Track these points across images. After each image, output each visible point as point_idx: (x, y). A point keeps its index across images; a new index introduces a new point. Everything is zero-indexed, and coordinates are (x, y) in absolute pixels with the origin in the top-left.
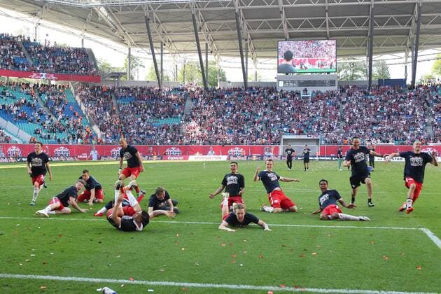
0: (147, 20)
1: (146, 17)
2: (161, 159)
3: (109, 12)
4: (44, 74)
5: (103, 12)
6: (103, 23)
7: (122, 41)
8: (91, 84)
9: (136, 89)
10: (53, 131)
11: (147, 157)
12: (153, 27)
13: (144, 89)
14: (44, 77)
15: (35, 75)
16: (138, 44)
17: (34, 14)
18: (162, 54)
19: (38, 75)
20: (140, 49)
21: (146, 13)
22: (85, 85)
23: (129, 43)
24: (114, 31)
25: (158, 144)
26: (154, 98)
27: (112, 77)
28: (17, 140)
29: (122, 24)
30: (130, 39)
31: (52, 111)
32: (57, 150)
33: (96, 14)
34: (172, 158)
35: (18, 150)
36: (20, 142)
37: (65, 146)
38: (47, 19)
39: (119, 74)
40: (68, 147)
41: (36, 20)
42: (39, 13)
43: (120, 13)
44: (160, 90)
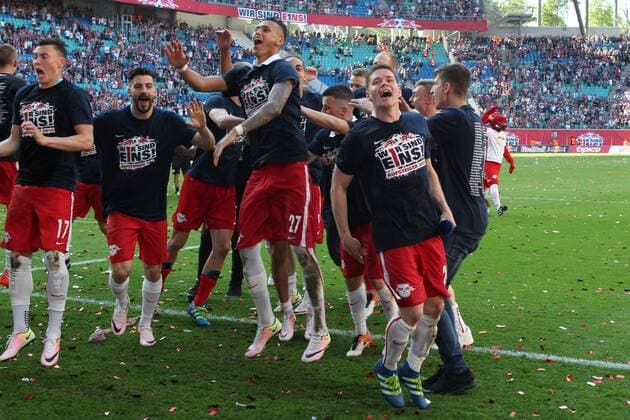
2: (567, 151)
4: (400, 21)
8: (475, 34)
9: (544, 40)
11: (544, 147)
13: (557, 41)
14: (400, 24)
15: (386, 22)
19: (392, 23)
22: (467, 36)
25: (568, 127)
27: (510, 22)
34: (583, 150)
39: (519, 17)
44: (583, 41)
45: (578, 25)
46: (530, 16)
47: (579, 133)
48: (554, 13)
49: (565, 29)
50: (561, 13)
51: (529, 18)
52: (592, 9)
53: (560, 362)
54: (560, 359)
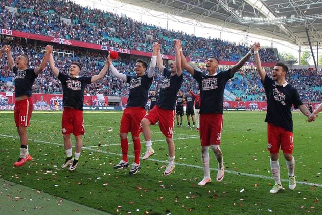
0: (307, 30)
1: (306, 28)
3: (285, 26)
5: (282, 27)
6: (283, 32)
7: (295, 43)
9: (300, 70)
10: (249, 94)
12: (311, 33)
13: (306, 70)
14: (248, 64)
16: (304, 44)
17: (245, 31)
18: (318, 49)
20: (306, 47)
21: (306, 26)
23: (299, 43)
24: (290, 37)
26: (312, 75)
27: (289, 63)
28: (229, 99)
29: (294, 33)
30: (299, 41)
31: (251, 83)
32: (250, 105)
33: (278, 28)
35: (228, 104)
36: (230, 100)
37: (255, 103)
38: (252, 33)
39: (292, 61)
40: (257, 103)
41: (246, 33)
42: (248, 30)
43: (291, 26)
44: (316, 70)
45: (314, 65)
46: (295, 61)
47: (315, 104)
48: (305, 60)
49: (309, 66)
50: (308, 60)
51: (295, 62)
52: (320, 59)
53: (320, 187)
54: (319, 185)
